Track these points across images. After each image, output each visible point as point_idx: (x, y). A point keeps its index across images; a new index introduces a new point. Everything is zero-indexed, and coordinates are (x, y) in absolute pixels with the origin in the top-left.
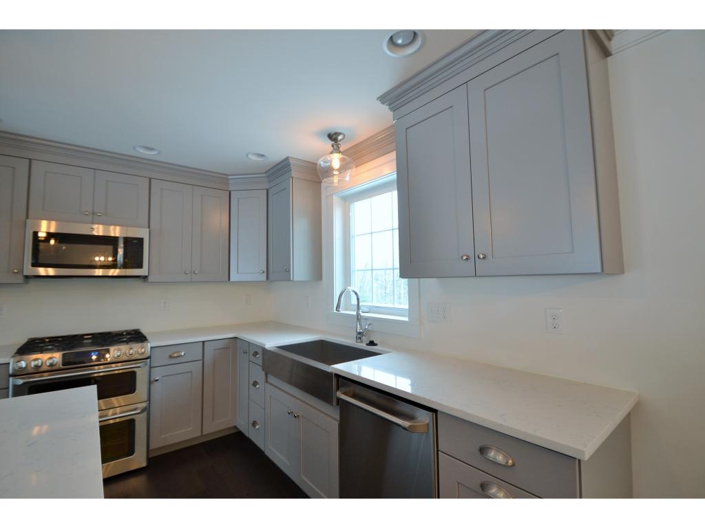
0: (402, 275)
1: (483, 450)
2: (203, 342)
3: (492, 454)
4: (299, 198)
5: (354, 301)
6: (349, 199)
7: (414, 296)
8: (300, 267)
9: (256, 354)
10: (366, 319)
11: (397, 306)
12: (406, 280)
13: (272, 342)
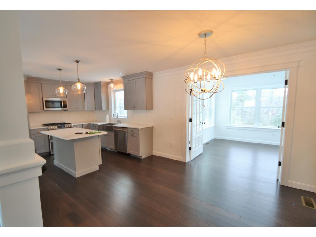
0: (125, 109)
1: (132, 131)
2: (82, 125)
3: (133, 131)
4: (103, 90)
5: (117, 115)
6: (115, 91)
7: (128, 114)
8: (104, 107)
9: (95, 126)
10: (119, 118)
11: (124, 115)
12: (126, 111)
13: (99, 124)
